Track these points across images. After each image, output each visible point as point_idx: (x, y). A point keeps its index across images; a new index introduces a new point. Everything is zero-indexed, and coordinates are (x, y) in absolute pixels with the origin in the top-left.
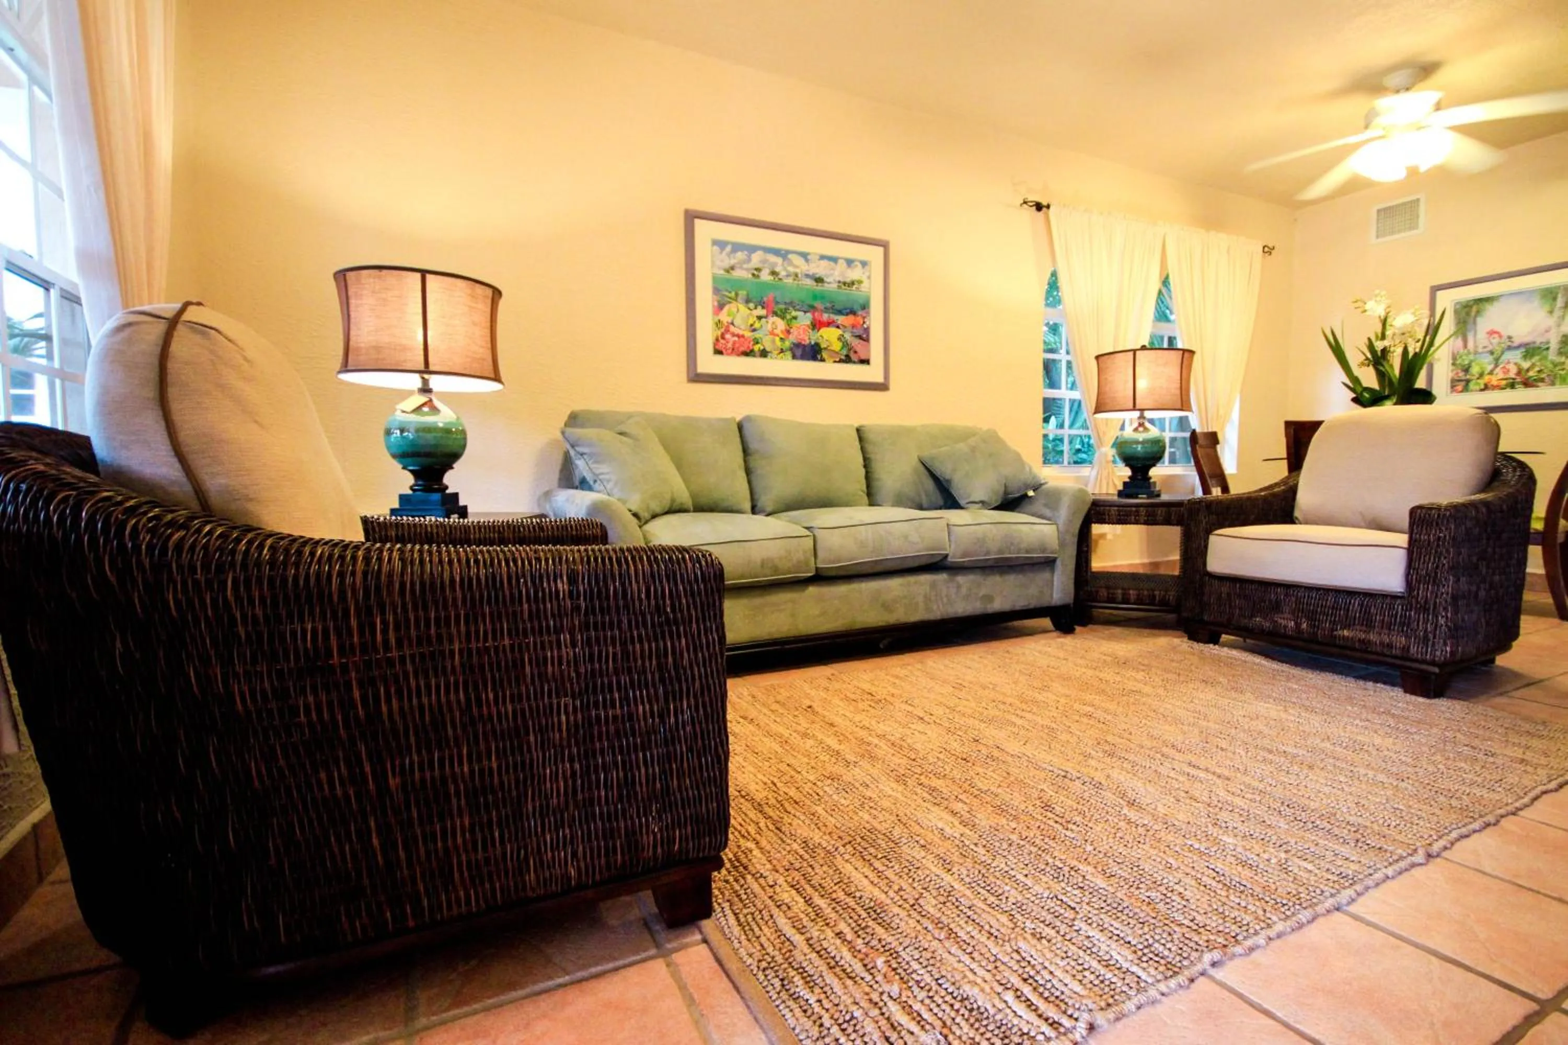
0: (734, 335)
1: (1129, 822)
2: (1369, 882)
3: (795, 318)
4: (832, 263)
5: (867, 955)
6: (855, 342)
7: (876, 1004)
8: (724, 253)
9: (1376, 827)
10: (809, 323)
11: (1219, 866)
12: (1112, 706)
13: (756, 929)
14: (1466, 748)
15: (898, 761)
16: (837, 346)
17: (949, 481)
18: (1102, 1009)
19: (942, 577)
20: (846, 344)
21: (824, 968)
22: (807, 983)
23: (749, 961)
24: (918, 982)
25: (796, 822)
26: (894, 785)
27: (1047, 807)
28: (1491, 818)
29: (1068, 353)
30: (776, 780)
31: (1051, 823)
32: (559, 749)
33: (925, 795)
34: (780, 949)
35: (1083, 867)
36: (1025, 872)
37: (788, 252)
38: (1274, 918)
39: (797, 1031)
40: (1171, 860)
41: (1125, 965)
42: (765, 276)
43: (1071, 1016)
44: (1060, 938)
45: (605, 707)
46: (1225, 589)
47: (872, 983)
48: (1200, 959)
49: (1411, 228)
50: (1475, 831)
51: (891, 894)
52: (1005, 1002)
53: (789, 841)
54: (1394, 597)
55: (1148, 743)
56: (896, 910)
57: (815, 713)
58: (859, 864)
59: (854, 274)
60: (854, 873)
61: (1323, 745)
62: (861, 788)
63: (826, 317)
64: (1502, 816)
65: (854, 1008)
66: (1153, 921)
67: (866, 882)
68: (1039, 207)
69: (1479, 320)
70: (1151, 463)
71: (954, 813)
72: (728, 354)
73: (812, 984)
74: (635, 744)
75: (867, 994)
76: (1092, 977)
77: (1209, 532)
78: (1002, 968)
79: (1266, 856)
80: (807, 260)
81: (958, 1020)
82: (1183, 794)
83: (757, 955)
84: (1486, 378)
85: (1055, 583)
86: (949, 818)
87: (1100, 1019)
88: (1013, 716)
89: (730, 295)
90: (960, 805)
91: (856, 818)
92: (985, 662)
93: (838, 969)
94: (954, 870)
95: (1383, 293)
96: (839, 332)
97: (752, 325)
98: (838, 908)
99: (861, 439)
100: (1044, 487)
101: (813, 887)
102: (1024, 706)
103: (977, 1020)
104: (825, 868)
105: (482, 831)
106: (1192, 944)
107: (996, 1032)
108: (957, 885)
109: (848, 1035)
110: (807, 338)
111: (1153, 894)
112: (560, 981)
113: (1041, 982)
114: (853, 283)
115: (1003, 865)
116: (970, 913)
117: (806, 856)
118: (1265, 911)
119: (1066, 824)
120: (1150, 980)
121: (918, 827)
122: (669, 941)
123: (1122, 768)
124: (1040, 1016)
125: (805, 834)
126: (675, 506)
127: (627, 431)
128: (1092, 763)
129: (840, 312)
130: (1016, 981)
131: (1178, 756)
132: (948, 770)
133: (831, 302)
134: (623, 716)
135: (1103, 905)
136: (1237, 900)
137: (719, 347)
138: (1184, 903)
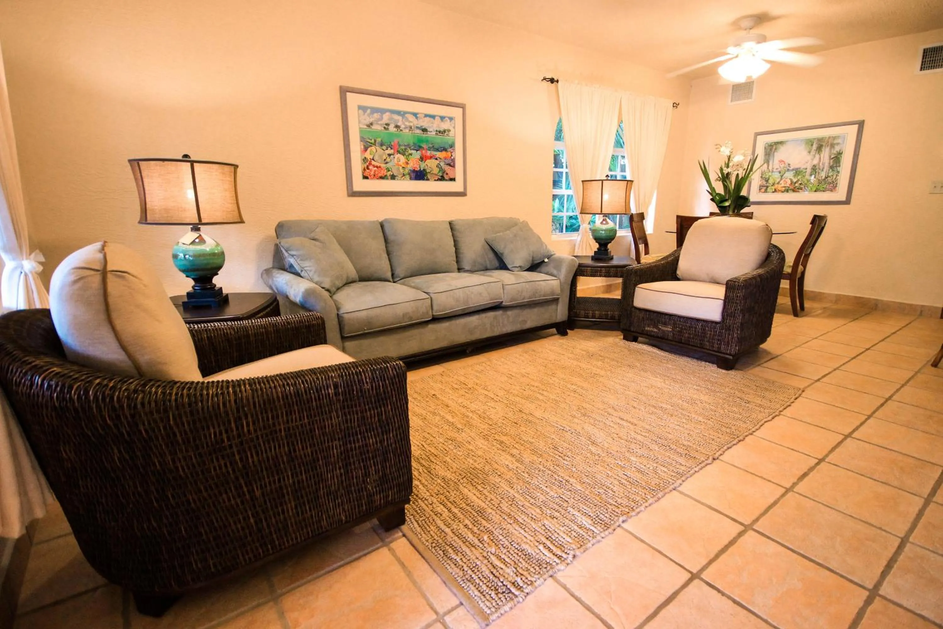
0: (374, 166)
1: (592, 453)
2: (688, 475)
3: (411, 154)
4: (432, 119)
5: (479, 535)
6: (447, 168)
7: (485, 557)
8: (366, 114)
9: (694, 446)
10: (419, 157)
11: (629, 474)
12: (585, 385)
13: (428, 528)
14: (738, 399)
15: (483, 427)
16: (436, 170)
17: (502, 254)
18: (579, 548)
19: (499, 313)
20: (441, 169)
21: (461, 543)
22: (454, 551)
23: (427, 544)
24: (502, 545)
25: (437, 467)
26: (483, 441)
27: (555, 448)
28: (741, 438)
29: (567, 167)
30: (424, 443)
31: (557, 457)
32: (334, 465)
33: (498, 446)
34: (440, 536)
35: (572, 480)
36: (546, 485)
37: (406, 113)
38: (649, 497)
39: (453, 574)
40: (609, 472)
41: (588, 526)
42: (392, 128)
43: (566, 553)
44: (562, 517)
45: (354, 443)
46: (641, 315)
47: (483, 548)
48: (618, 519)
49: (748, 98)
50: (734, 445)
51: (487, 503)
52: (540, 549)
53: (436, 479)
54: (716, 323)
55: (601, 407)
56: (490, 511)
57: (437, 399)
58: (471, 488)
59: (444, 126)
60: (469, 493)
61: (678, 401)
62: (467, 445)
63: (429, 153)
64: (746, 436)
65: (476, 561)
66: (600, 504)
67: (475, 497)
68: (552, 81)
69: (776, 153)
70: (608, 241)
71: (512, 455)
72: (372, 179)
73: (457, 551)
74: (369, 457)
75: (481, 553)
76: (575, 534)
77: (635, 285)
78: (538, 534)
79: (648, 466)
80: (417, 118)
81: (521, 560)
82: (616, 435)
83: (430, 541)
84: (776, 186)
85: (558, 310)
86: (510, 458)
87: (578, 553)
88: (538, 395)
89: (371, 141)
90: (515, 450)
91: (466, 463)
92: (523, 358)
93: (467, 543)
94: (515, 487)
95: (730, 142)
96: (437, 162)
97: (385, 160)
98: (464, 512)
99: (452, 229)
100: (554, 256)
101: (450, 502)
102: (543, 387)
103: (529, 559)
104: (455, 492)
105: (301, 507)
106: (615, 513)
107: (537, 563)
108: (516, 495)
109: (475, 573)
110: (418, 167)
111: (600, 491)
112: (339, 564)
113: (554, 538)
114: (445, 131)
115: (536, 482)
116: (523, 509)
117: (445, 486)
118: (645, 494)
119: (563, 456)
120: (598, 532)
121: (496, 465)
122: (388, 538)
123: (590, 423)
124: (554, 554)
125: (443, 474)
126: (350, 280)
127: (316, 237)
128: (576, 420)
129: (437, 150)
130: (544, 540)
131: (615, 414)
132: (508, 430)
133: (432, 144)
134: (363, 445)
135: (580, 498)
136: (635, 490)
137: (366, 174)
138: (613, 493)
